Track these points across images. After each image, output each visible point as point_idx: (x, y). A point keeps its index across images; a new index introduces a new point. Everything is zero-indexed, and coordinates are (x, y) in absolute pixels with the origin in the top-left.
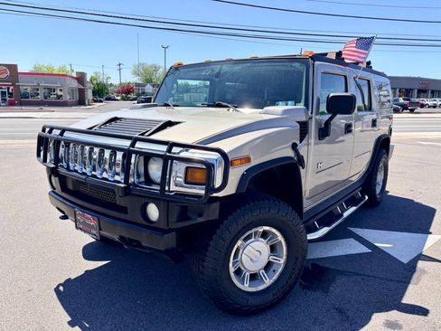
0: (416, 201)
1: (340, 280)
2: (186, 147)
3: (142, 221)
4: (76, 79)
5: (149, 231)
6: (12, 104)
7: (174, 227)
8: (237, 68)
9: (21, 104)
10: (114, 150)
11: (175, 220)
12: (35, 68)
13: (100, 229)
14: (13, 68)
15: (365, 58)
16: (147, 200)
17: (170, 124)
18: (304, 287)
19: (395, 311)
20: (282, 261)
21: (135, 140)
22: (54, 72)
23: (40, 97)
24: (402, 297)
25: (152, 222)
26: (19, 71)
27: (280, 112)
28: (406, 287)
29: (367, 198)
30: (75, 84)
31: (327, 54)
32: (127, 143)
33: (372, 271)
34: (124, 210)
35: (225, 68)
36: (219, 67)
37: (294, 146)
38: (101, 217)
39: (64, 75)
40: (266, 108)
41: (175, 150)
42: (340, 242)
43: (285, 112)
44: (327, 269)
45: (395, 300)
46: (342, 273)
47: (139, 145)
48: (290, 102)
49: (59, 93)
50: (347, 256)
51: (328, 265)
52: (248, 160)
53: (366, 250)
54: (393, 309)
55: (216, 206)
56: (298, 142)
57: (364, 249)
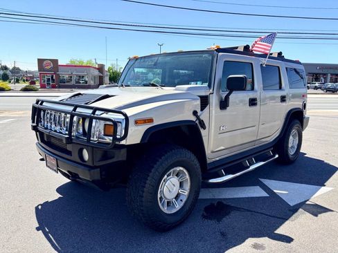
0: (326, 161)
1: (233, 214)
2: (107, 111)
3: (79, 161)
4: (98, 69)
5: (83, 167)
6: (54, 87)
7: (97, 165)
8: (168, 59)
9: (60, 87)
10: (66, 113)
11: (97, 160)
12: (71, 61)
13: (58, 166)
14: (55, 62)
15: (270, 50)
16: (82, 147)
17: (107, 97)
18: (204, 217)
19: (267, 238)
20: (187, 193)
21: (76, 107)
22: (84, 65)
23: (73, 82)
24: (276, 229)
25: (85, 161)
26: (59, 64)
27: (185, 89)
28: (283, 223)
29: (277, 156)
30: (97, 73)
31: (237, 48)
32: (71, 109)
33: (262, 209)
34: (69, 153)
35: (161, 59)
36: (156, 58)
37: (195, 113)
38: (58, 158)
39: (89, 67)
40: (177, 86)
41: (97, 112)
42: (247, 188)
43: (189, 89)
44: (228, 206)
45: (269, 230)
46: (238, 209)
47: (79, 110)
48: (199, 83)
49: (87, 79)
50: (248, 198)
51: (230, 204)
52: (151, 121)
53: (265, 194)
54: (265, 236)
55: (124, 151)
56: (199, 110)
57: (264, 194)
